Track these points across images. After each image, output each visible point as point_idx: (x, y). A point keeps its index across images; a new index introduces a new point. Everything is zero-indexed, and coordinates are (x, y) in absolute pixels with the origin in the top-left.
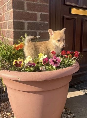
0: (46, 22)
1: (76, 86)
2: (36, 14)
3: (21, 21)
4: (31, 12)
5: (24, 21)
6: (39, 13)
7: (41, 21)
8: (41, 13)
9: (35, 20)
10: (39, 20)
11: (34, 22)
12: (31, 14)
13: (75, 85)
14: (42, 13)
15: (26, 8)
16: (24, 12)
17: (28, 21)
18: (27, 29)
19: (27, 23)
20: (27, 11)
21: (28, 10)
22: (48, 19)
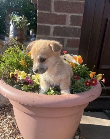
0: (77, 27)
1: (107, 112)
2: (65, 16)
3: (47, 25)
4: (59, 14)
5: (49, 25)
6: (70, 15)
7: (71, 25)
8: (72, 14)
9: (64, 24)
10: (68, 24)
11: (62, 26)
12: (59, 15)
13: (107, 110)
14: (74, 14)
15: (53, 8)
16: (50, 13)
17: (55, 25)
18: (52, 35)
19: (53, 28)
20: (54, 13)
21: (56, 11)
22: (82, 23)
